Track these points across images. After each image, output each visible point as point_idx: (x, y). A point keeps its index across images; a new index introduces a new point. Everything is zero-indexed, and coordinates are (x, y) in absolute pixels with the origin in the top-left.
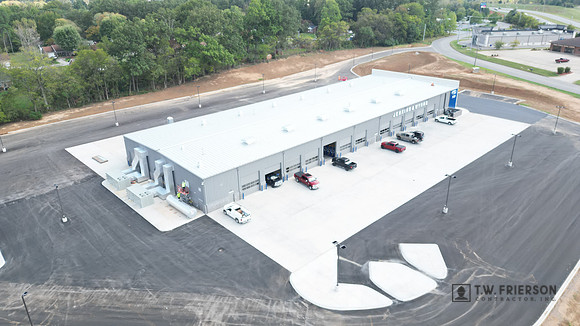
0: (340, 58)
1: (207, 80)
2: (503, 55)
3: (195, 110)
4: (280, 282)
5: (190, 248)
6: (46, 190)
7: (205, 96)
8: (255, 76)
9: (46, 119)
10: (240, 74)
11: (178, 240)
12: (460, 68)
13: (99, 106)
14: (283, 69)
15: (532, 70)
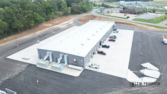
0: (71, 18)
1: (36, 27)
2: (111, 14)
4: (126, 82)
5: (91, 79)
6: (17, 73)
8: (50, 25)
10: (45, 24)
11: (85, 78)
12: (105, 18)
14: (57, 22)
15: (121, 18)
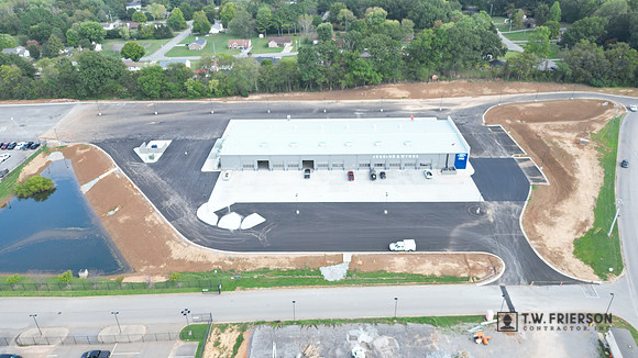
3: (321, 113)
7: (344, 103)
9: (250, 97)
10: (393, 89)
11: (200, 176)
13: (281, 95)
